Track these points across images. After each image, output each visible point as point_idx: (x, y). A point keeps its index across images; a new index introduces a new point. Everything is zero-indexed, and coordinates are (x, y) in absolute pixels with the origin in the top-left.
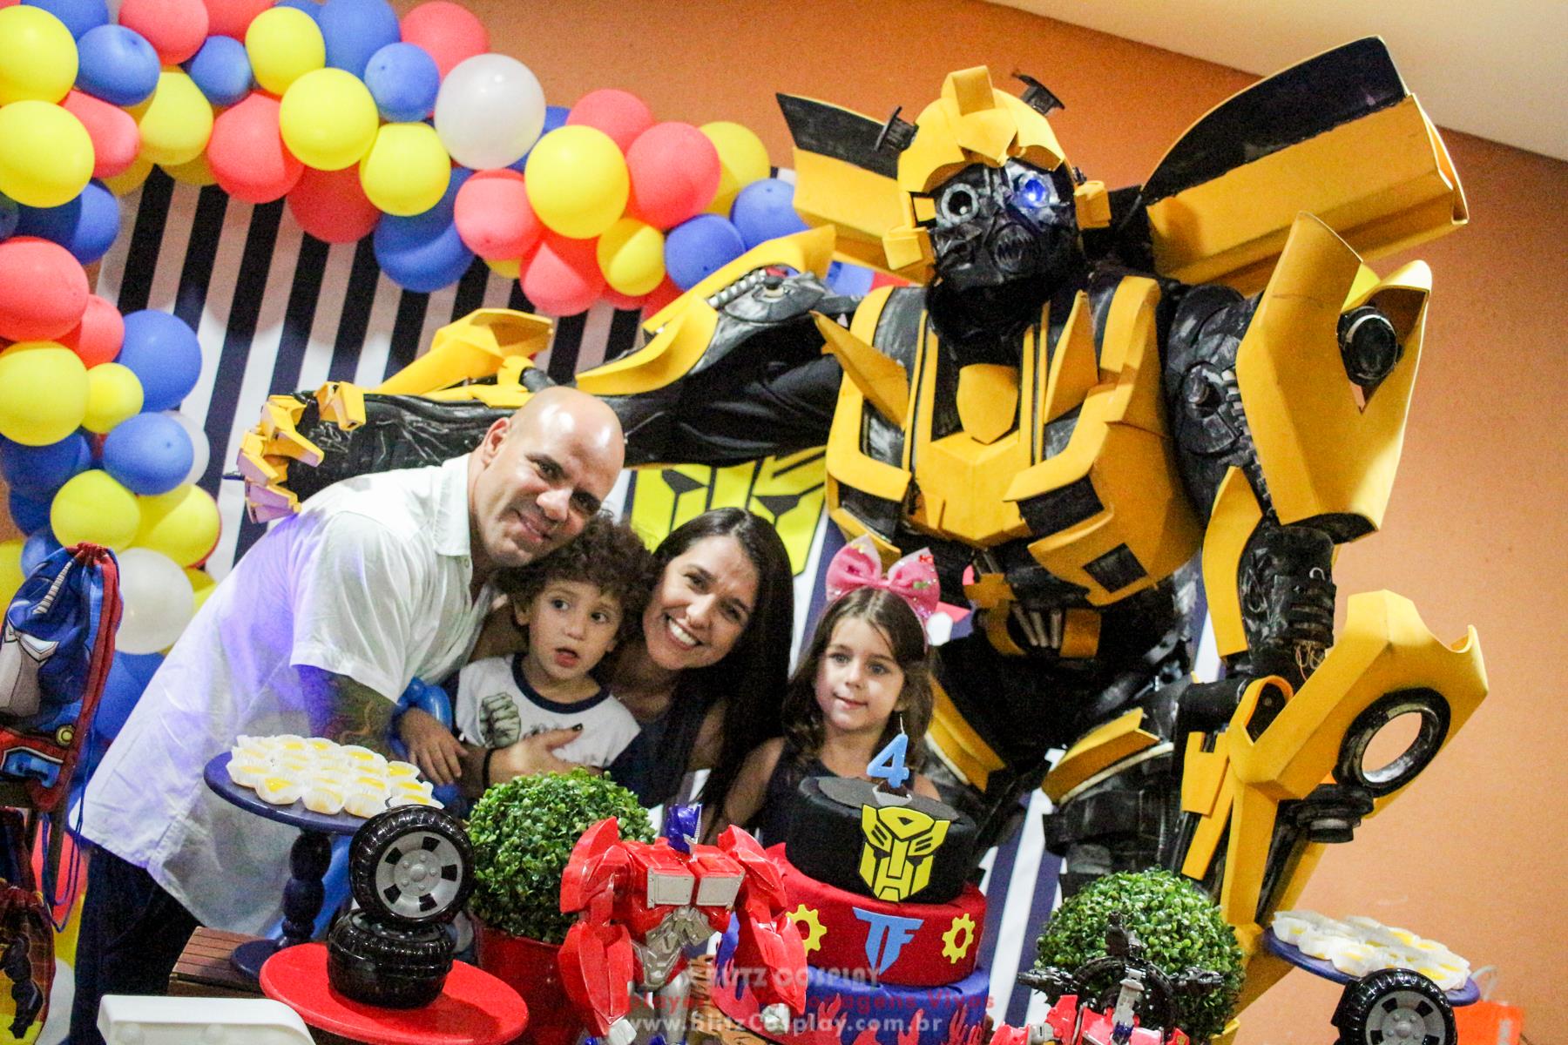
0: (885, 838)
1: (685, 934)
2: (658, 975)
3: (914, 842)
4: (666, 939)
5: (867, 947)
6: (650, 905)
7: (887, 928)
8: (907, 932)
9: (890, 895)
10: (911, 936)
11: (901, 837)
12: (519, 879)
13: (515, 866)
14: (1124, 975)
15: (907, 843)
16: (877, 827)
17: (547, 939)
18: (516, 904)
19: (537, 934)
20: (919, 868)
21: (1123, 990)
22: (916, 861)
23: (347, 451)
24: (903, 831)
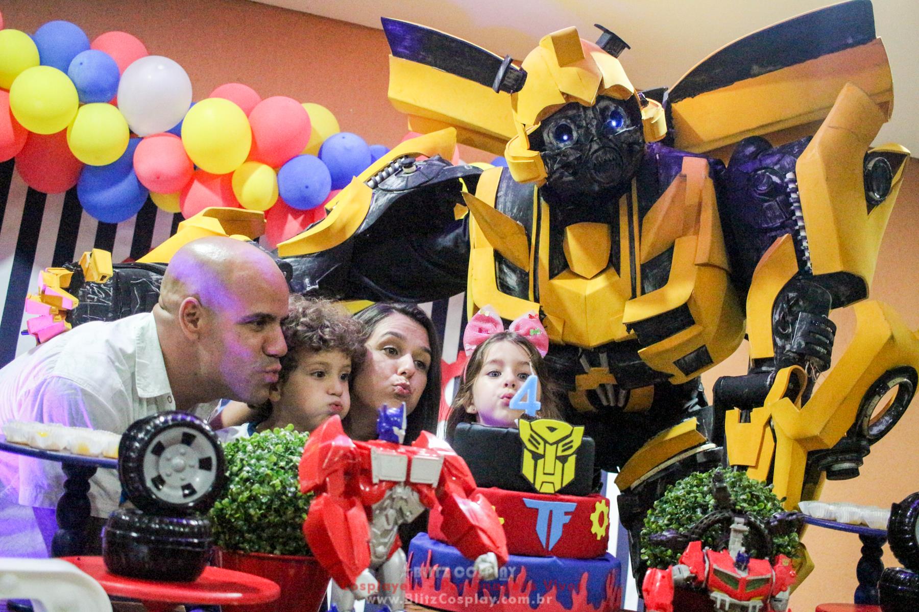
0: (539, 444)
1: (400, 512)
2: (381, 549)
3: (560, 445)
4: (387, 516)
5: (537, 529)
6: (375, 480)
7: (551, 512)
8: (566, 513)
9: (548, 489)
10: (569, 517)
11: (551, 442)
12: (250, 505)
13: (246, 494)
14: (733, 522)
15: (555, 446)
16: (532, 436)
17: (277, 552)
18: (249, 526)
19: (268, 548)
20: (566, 465)
21: (732, 534)
22: (563, 459)
23: (111, 304)
24: (552, 437)
